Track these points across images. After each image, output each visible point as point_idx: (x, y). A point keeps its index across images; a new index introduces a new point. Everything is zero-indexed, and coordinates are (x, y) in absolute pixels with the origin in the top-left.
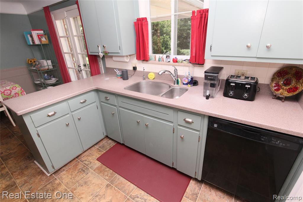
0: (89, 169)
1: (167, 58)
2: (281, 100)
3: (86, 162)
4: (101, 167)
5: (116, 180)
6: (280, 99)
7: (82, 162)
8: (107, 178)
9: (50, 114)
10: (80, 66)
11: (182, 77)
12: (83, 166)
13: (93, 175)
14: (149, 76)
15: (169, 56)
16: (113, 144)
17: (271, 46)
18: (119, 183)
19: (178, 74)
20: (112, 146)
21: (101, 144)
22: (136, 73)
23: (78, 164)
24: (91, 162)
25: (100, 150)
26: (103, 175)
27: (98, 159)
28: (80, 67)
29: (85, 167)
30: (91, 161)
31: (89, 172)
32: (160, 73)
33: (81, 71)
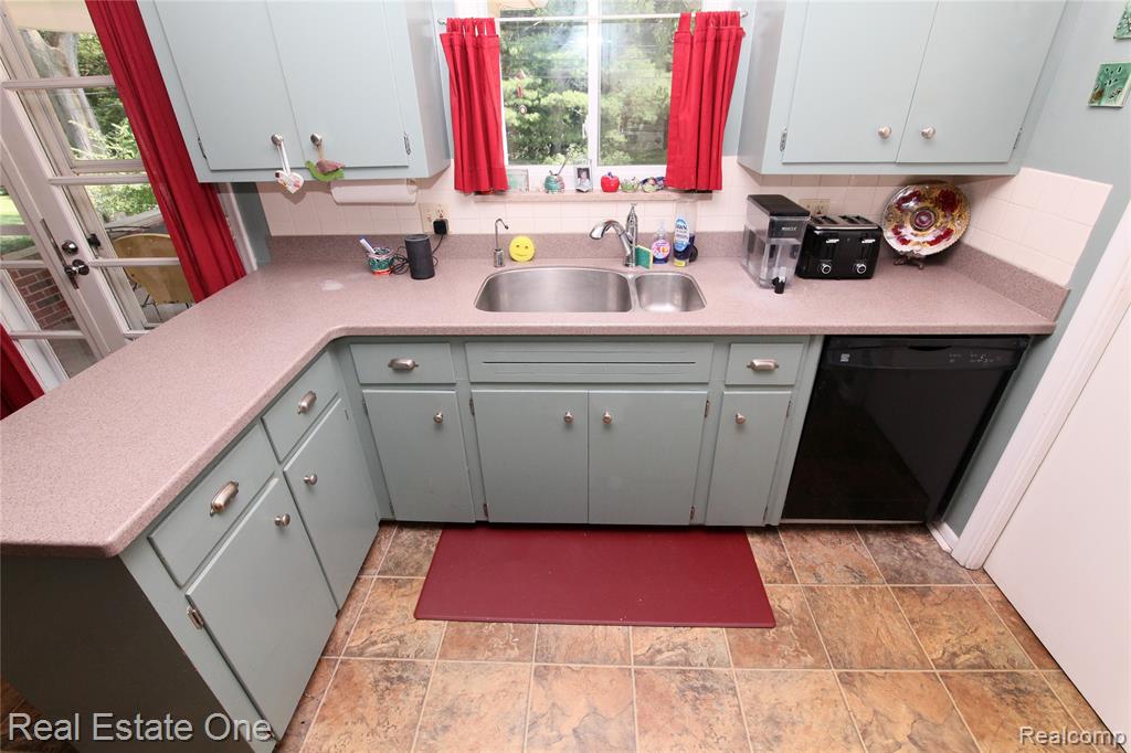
0: (414, 663)
1: (579, 176)
2: (917, 266)
3: (380, 646)
4: (460, 632)
5: (553, 644)
6: (915, 262)
7: (360, 655)
8: (516, 652)
9: (220, 500)
10: (72, 246)
11: (651, 239)
12: (380, 668)
13: (456, 673)
14: (514, 252)
15: (587, 170)
16: (431, 540)
17: (934, 132)
18: (569, 647)
19: (639, 231)
20: (433, 549)
21: (380, 560)
22: (444, 243)
23: (352, 671)
24: (401, 639)
25: (396, 581)
26: (490, 654)
27: (418, 615)
28: (75, 250)
29: (394, 666)
30: (398, 632)
31: (429, 672)
32: (597, 234)
33: (85, 271)
